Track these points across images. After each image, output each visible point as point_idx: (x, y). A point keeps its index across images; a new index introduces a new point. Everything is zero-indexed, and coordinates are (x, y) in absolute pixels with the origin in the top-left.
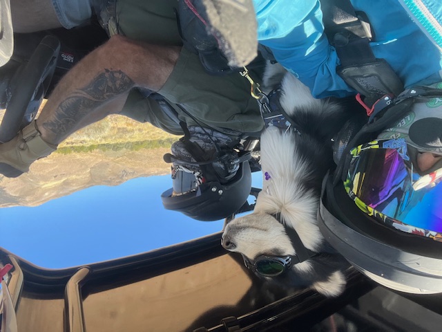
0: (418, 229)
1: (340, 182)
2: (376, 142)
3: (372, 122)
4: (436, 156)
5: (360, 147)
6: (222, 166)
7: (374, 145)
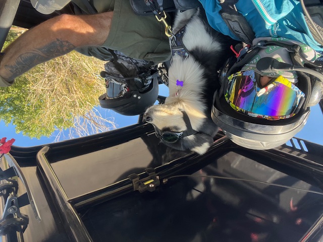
0: (260, 115)
1: (223, 95)
2: (240, 72)
3: (239, 61)
4: (270, 78)
5: (232, 75)
6: (140, 80)
7: (239, 74)
